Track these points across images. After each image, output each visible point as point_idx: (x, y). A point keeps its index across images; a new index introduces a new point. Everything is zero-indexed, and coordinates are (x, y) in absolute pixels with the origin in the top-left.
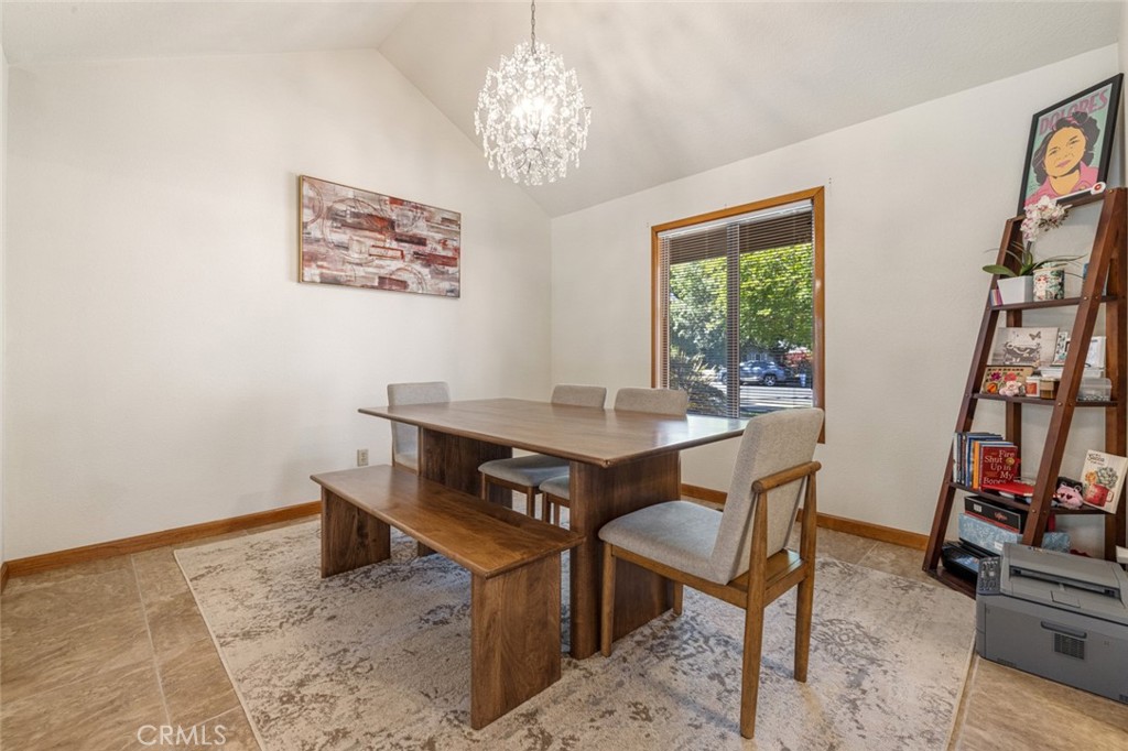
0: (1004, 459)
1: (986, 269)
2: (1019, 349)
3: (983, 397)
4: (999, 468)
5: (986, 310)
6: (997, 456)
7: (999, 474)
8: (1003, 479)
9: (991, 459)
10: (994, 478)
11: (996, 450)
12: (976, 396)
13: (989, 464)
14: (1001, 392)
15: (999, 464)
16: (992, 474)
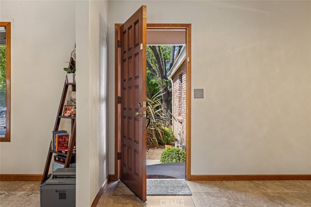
0: (65, 139)
1: (65, 69)
2: (74, 99)
3: (62, 117)
4: (63, 143)
5: (65, 84)
6: (63, 139)
7: (63, 145)
8: (65, 147)
9: (61, 140)
10: (61, 147)
11: (62, 136)
12: (60, 117)
13: (60, 141)
14: (65, 115)
15: (63, 141)
16: (61, 145)
